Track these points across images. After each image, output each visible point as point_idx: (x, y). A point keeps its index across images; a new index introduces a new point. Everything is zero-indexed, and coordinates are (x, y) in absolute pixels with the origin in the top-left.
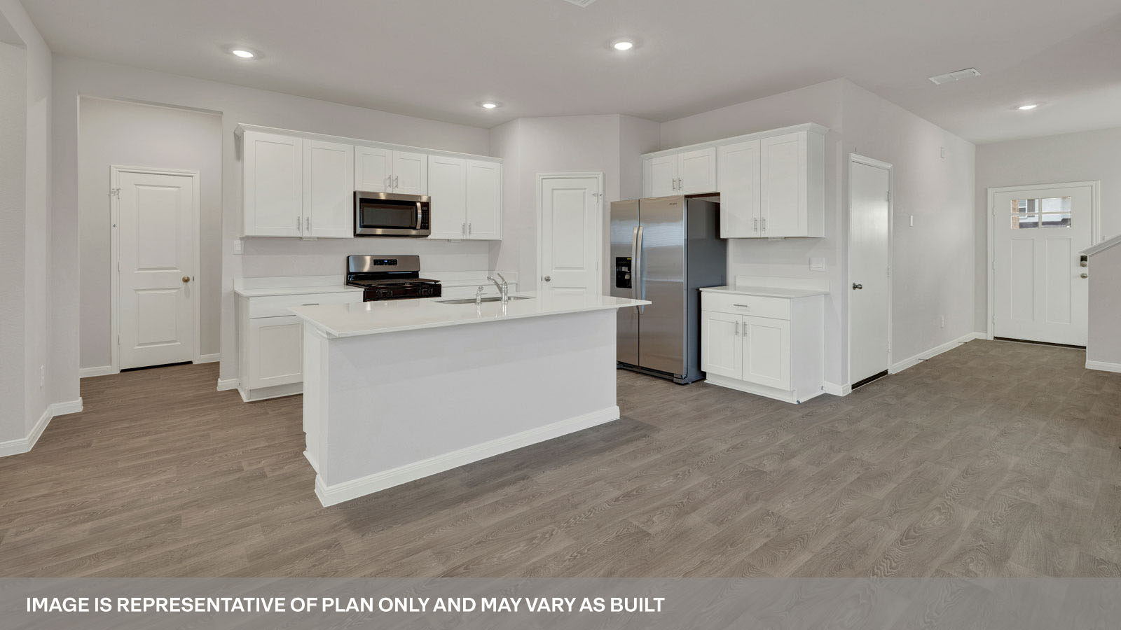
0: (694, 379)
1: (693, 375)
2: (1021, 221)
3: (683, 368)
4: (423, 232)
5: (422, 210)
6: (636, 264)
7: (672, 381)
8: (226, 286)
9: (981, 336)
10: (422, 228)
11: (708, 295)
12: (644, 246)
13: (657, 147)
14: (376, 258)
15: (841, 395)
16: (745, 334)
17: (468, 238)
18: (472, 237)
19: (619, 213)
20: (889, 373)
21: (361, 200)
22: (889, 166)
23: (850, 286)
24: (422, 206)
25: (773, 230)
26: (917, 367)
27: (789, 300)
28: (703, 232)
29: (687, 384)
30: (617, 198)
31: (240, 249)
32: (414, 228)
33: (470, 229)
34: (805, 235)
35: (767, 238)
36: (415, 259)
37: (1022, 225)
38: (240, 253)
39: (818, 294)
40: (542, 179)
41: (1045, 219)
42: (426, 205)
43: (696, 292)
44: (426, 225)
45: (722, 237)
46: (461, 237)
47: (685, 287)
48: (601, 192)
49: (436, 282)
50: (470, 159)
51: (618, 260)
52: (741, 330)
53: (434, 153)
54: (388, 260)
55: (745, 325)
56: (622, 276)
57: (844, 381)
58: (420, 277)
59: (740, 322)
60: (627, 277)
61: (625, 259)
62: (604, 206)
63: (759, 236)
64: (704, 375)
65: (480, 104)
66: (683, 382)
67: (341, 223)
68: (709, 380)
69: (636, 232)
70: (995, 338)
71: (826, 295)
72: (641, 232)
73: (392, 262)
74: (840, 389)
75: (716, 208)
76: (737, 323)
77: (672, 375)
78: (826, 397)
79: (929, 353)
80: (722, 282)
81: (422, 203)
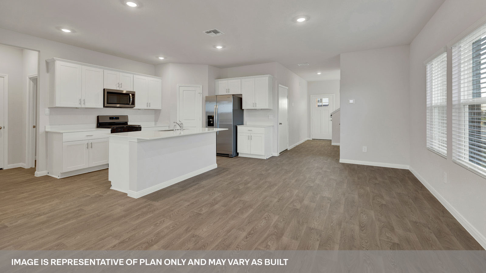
0: (235, 156)
1: (235, 154)
2: (318, 104)
3: (231, 152)
4: (132, 106)
5: (132, 97)
6: (215, 118)
7: (228, 157)
8: (41, 129)
9: (309, 139)
10: (132, 104)
11: (239, 128)
12: (218, 112)
13: (219, 77)
14: (110, 117)
15: (277, 156)
16: (251, 139)
17: (149, 108)
18: (150, 108)
19: (208, 100)
20: (288, 150)
21: (108, 93)
22: (288, 88)
23: (279, 124)
24: (132, 96)
25: (258, 107)
26: (295, 148)
27: (264, 128)
28: (237, 107)
29: (233, 157)
30: (207, 95)
31: (48, 112)
32: (129, 104)
33: (150, 105)
34: (268, 108)
35: (256, 109)
36: (126, 117)
37: (319, 106)
38: (48, 114)
39: (271, 126)
40: (179, 86)
41: (323, 104)
42: (133, 95)
43: (235, 127)
44: (133, 103)
45: (243, 109)
46: (146, 108)
47: (233, 125)
48: (201, 92)
49: (139, 126)
50: (149, 77)
51: (209, 116)
52: (250, 138)
53: (135, 74)
54: (115, 117)
55: (251, 136)
56: (210, 122)
57: (278, 152)
58: (128, 124)
59: (250, 135)
60: (212, 122)
61: (211, 116)
62: (202, 97)
63: (254, 108)
64: (238, 154)
65: (158, 57)
66: (232, 156)
67: (98, 102)
68: (240, 155)
69: (215, 107)
70: (313, 139)
71: (273, 126)
72: (217, 107)
73: (117, 118)
74: (276, 154)
75: (241, 99)
76: (249, 136)
77: (228, 155)
78: (273, 157)
79: (297, 144)
80: (242, 124)
81: (132, 94)
